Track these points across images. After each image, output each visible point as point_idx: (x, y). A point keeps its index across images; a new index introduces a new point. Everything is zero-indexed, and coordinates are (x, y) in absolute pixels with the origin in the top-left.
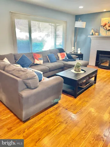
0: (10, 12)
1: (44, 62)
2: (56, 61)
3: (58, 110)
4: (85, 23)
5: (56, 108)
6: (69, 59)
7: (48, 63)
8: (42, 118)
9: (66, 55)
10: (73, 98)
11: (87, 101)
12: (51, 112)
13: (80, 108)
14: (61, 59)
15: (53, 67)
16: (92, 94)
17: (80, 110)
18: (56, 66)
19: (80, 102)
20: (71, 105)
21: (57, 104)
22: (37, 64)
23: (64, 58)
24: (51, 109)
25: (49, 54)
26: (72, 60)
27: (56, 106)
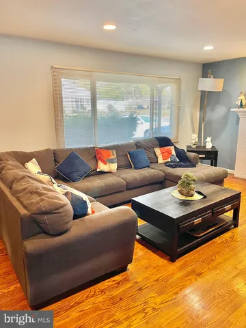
0: (52, 67)
1: (119, 168)
2: (148, 167)
3: (121, 289)
4: (223, 80)
5: (119, 283)
6: (180, 161)
7: (128, 171)
8: (79, 304)
9: (174, 153)
10: (165, 261)
11: (199, 275)
12: (103, 291)
13: (176, 290)
14: (161, 160)
15: (136, 179)
16: (217, 256)
17: (174, 297)
18: (144, 179)
19: (179, 275)
20: (157, 280)
21: (123, 273)
22: (102, 173)
23: (169, 160)
24: (106, 283)
25: (134, 150)
26: (189, 164)
27: (118, 278)
